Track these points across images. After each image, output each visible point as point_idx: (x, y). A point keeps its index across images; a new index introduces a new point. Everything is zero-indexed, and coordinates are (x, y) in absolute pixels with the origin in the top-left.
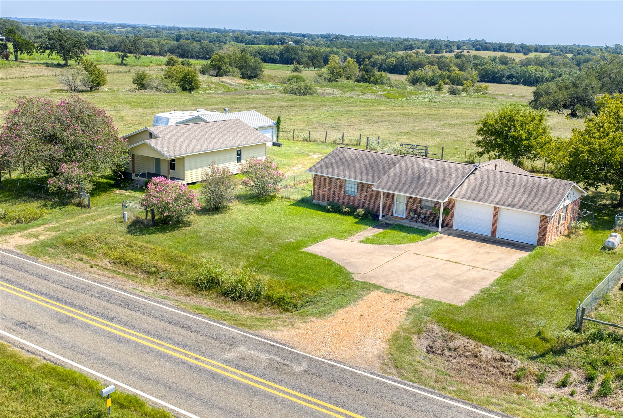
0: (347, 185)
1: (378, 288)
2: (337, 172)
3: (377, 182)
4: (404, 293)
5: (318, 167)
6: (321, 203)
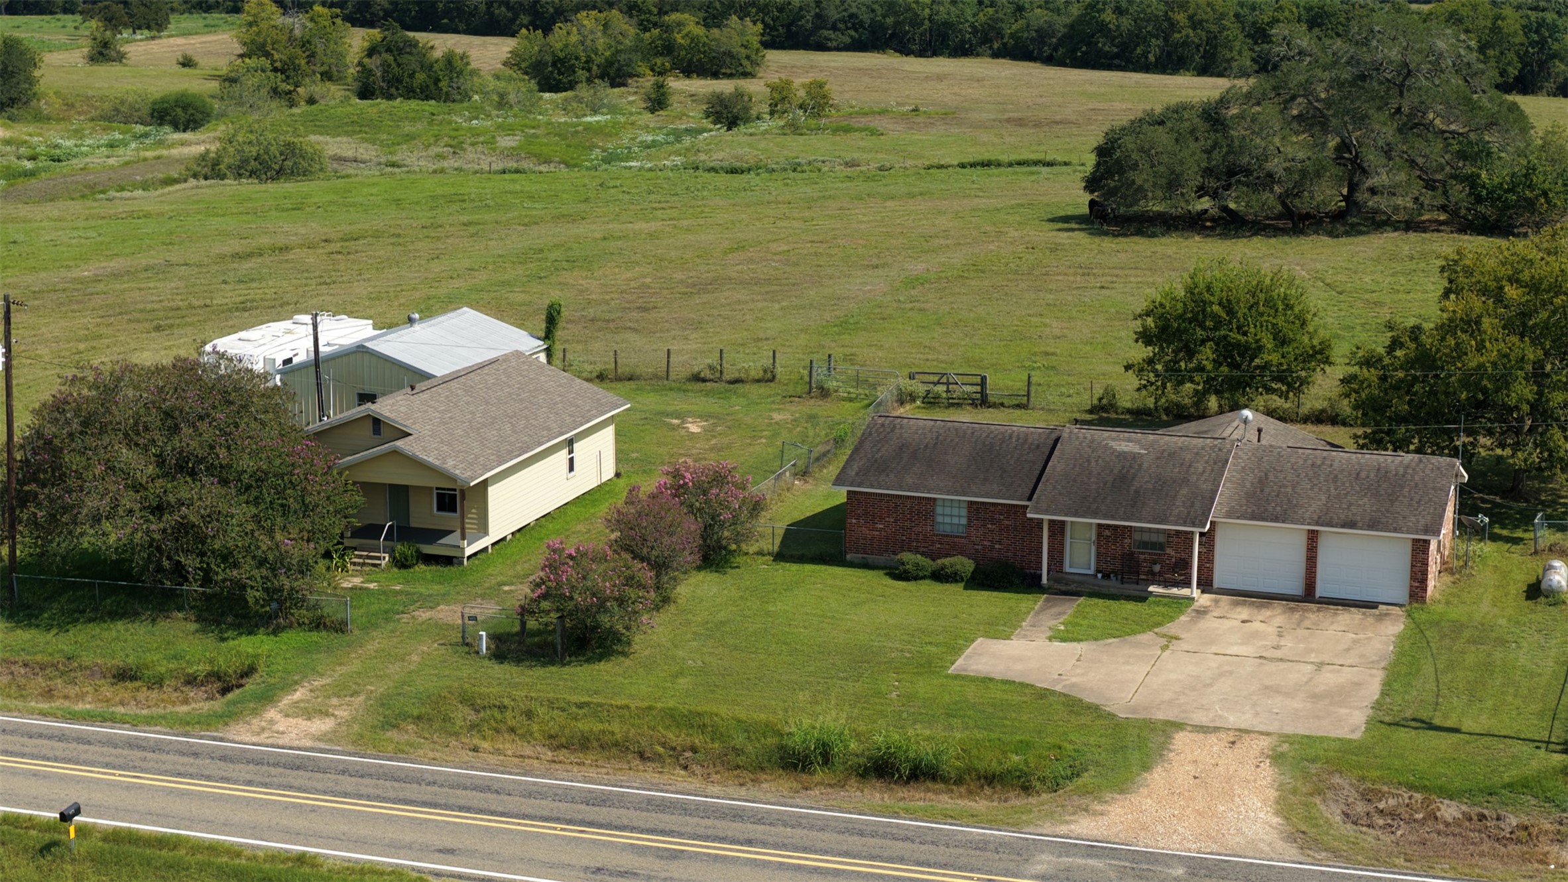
0: (939, 510)
1: (1179, 726)
2: (910, 481)
3: (1030, 499)
4: (1236, 730)
5: (857, 474)
6: (870, 558)
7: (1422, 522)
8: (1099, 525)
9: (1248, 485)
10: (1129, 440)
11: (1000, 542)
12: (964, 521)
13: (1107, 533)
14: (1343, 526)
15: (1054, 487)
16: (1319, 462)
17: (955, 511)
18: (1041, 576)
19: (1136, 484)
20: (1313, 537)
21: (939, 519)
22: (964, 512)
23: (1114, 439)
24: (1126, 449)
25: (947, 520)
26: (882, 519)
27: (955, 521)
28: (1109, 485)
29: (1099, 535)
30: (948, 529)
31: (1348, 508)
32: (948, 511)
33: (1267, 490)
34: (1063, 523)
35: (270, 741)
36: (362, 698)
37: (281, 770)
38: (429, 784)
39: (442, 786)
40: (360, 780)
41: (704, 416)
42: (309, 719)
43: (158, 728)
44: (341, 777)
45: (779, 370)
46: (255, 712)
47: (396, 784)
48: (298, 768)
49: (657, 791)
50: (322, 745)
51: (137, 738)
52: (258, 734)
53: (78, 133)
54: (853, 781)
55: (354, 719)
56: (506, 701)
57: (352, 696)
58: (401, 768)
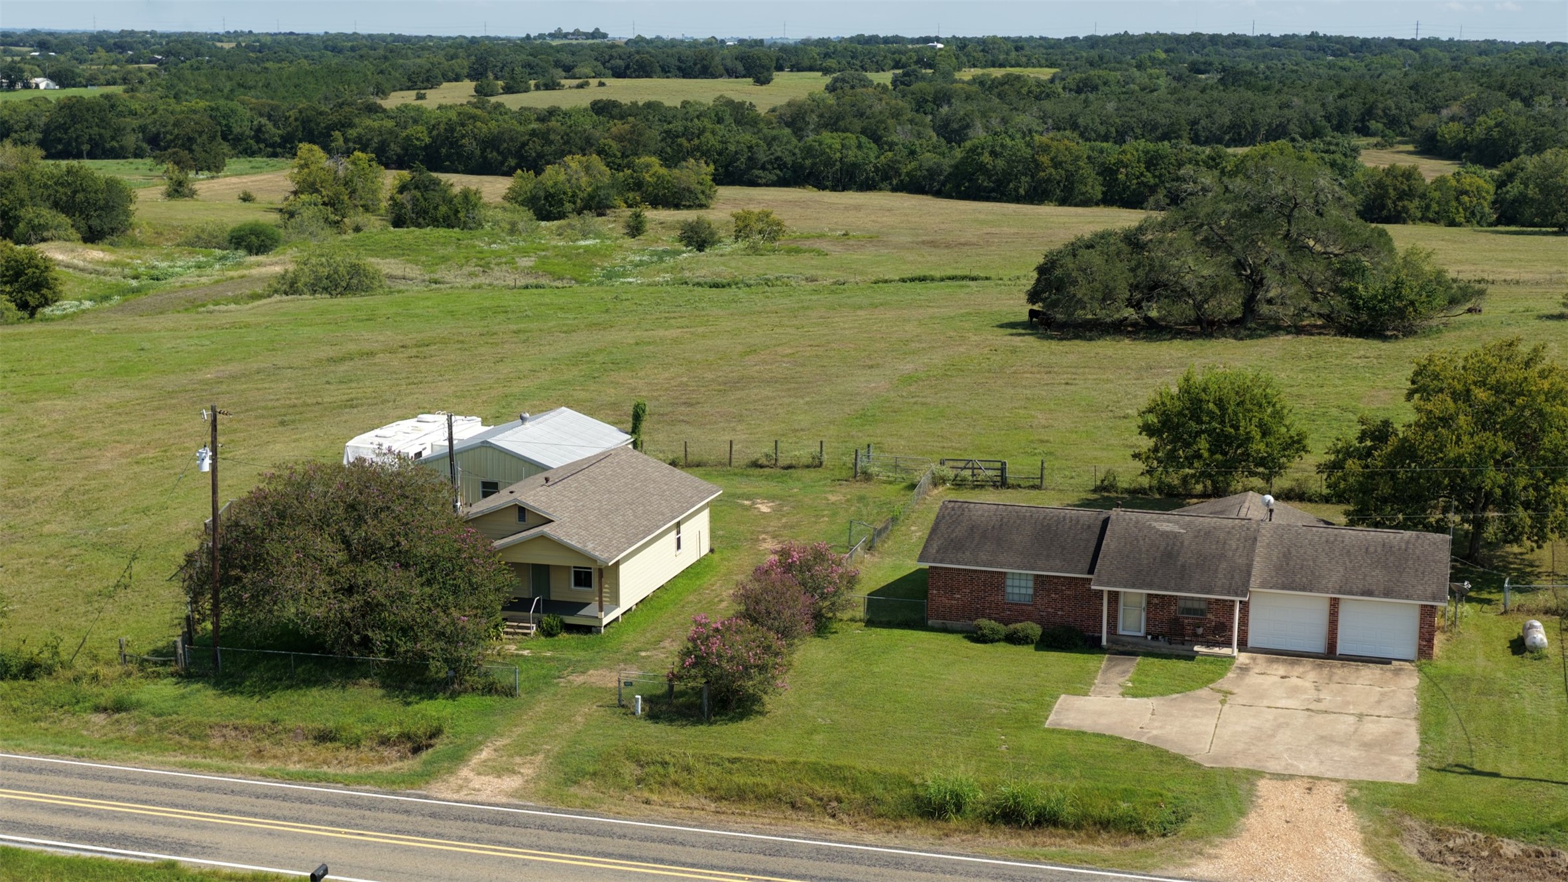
0: (1009, 582)
1: (1260, 774)
2: (984, 558)
3: (1091, 571)
4: (1310, 777)
5: (938, 552)
6: (949, 623)
7: (1429, 590)
8: (1149, 595)
9: (1274, 558)
10: (1169, 521)
11: (1062, 609)
12: (1031, 591)
13: (1156, 601)
14: (1362, 594)
15: (1111, 563)
16: (1332, 539)
17: (1023, 583)
18: (1100, 638)
19: (1181, 560)
20: (1334, 604)
21: (1009, 590)
22: (1031, 584)
23: (1156, 521)
24: (1168, 529)
25: (1016, 590)
26: (959, 590)
27: (1023, 591)
28: (1158, 560)
29: (1149, 603)
30: (1016, 598)
31: (1364, 579)
32: (1016, 583)
33: (1292, 563)
34: (1117, 593)
35: (469, 798)
36: (541, 757)
37: (486, 826)
38: (620, 837)
39: (631, 839)
40: (558, 834)
41: (771, 498)
42: (499, 777)
43: (368, 787)
44: (541, 832)
45: (825, 457)
46: (451, 772)
47: (591, 838)
48: (501, 824)
49: (822, 840)
50: (516, 801)
51: (351, 797)
52: (458, 791)
53: (169, 256)
54: (985, 828)
55: (539, 777)
56: (667, 758)
57: (532, 755)
58: (592, 822)
